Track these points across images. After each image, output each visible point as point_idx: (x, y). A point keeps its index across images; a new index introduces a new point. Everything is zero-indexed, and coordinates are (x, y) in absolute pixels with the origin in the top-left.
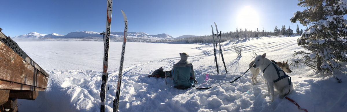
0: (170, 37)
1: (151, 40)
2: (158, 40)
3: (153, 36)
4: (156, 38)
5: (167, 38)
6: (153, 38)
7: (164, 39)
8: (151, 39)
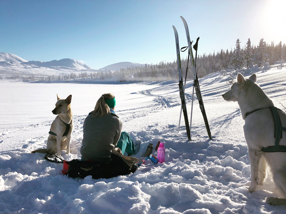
0: (84, 68)
1: (33, 75)
2: (53, 76)
3: (39, 64)
4: (48, 69)
5: (76, 70)
6: (38, 69)
7: (67, 72)
8: (34, 73)
